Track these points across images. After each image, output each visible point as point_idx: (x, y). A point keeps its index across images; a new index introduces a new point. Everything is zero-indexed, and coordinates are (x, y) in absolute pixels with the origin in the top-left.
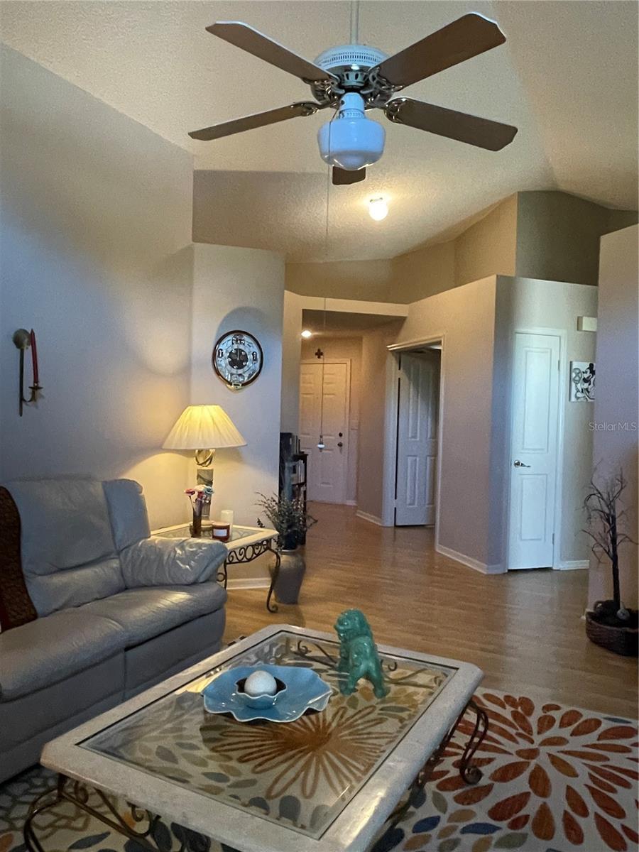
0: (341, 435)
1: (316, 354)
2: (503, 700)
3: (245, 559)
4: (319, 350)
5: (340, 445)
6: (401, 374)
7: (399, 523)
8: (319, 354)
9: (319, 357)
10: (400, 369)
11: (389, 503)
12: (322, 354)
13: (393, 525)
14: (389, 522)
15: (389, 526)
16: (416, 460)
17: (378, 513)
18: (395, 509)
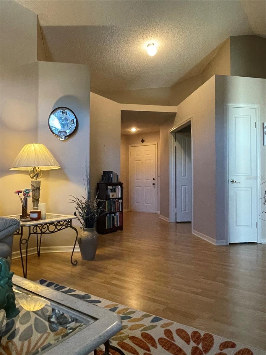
0: (154, 179)
1: (142, 141)
2: (190, 336)
3: (48, 231)
4: (143, 139)
5: (154, 184)
6: (177, 144)
7: (177, 221)
8: (143, 141)
9: (143, 143)
10: (176, 141)
11: (173, 210)
12: (144, 141)
13: (175, 222)
14: (173, 220)
15: (173, 222)
16: (186, 188)
17: (167, 215)
18: (176, 213)
